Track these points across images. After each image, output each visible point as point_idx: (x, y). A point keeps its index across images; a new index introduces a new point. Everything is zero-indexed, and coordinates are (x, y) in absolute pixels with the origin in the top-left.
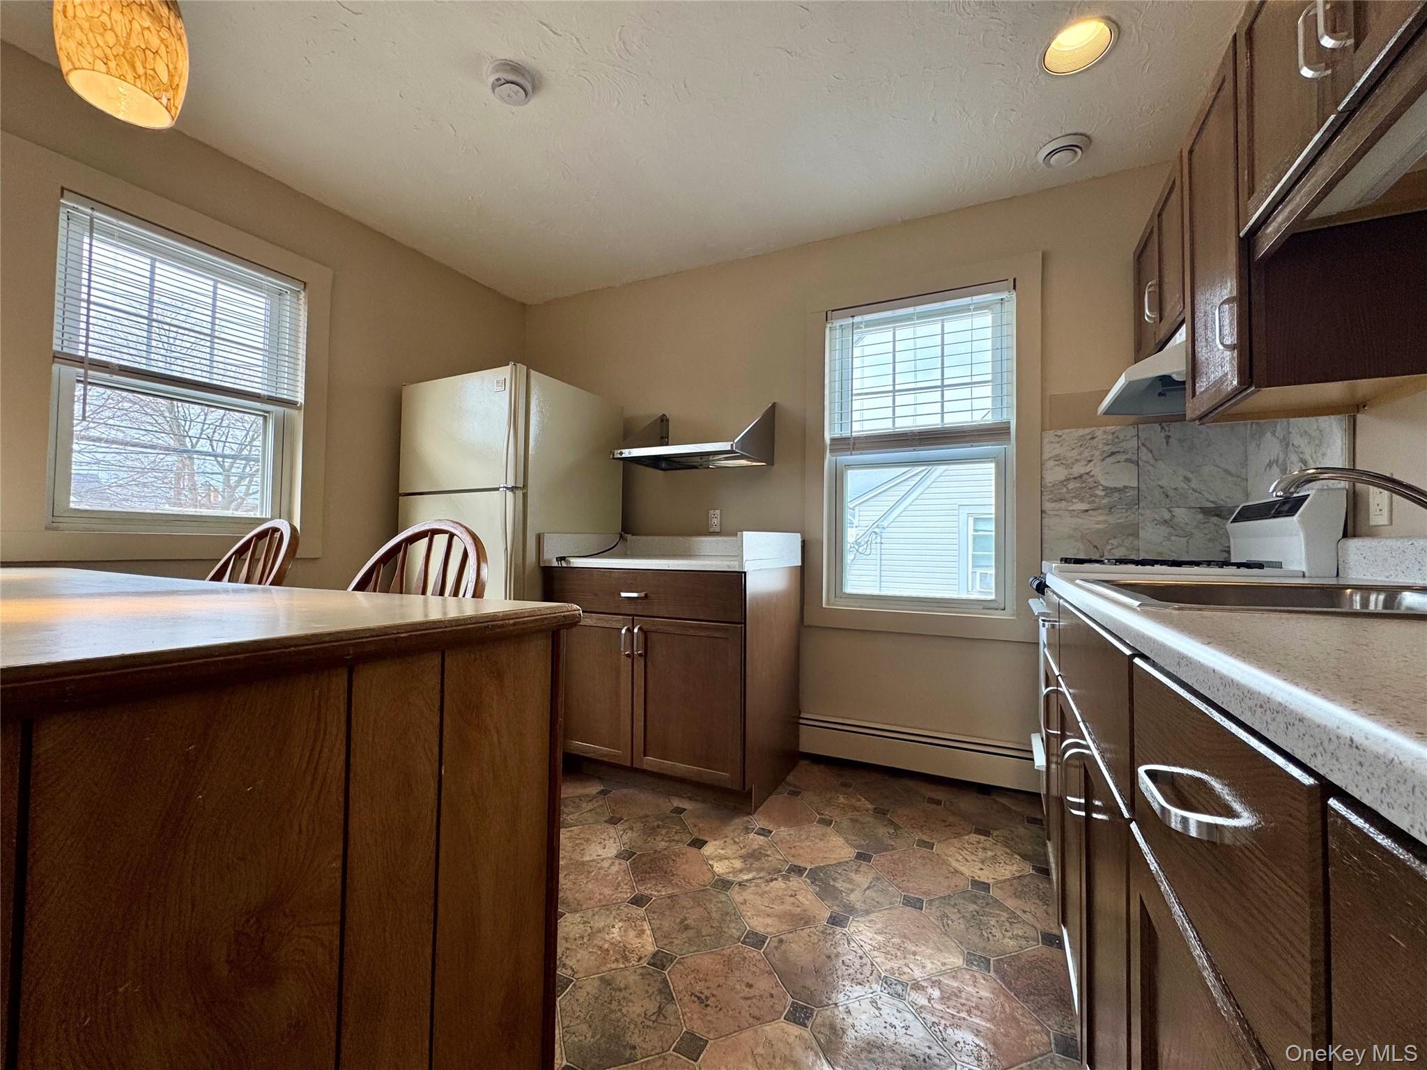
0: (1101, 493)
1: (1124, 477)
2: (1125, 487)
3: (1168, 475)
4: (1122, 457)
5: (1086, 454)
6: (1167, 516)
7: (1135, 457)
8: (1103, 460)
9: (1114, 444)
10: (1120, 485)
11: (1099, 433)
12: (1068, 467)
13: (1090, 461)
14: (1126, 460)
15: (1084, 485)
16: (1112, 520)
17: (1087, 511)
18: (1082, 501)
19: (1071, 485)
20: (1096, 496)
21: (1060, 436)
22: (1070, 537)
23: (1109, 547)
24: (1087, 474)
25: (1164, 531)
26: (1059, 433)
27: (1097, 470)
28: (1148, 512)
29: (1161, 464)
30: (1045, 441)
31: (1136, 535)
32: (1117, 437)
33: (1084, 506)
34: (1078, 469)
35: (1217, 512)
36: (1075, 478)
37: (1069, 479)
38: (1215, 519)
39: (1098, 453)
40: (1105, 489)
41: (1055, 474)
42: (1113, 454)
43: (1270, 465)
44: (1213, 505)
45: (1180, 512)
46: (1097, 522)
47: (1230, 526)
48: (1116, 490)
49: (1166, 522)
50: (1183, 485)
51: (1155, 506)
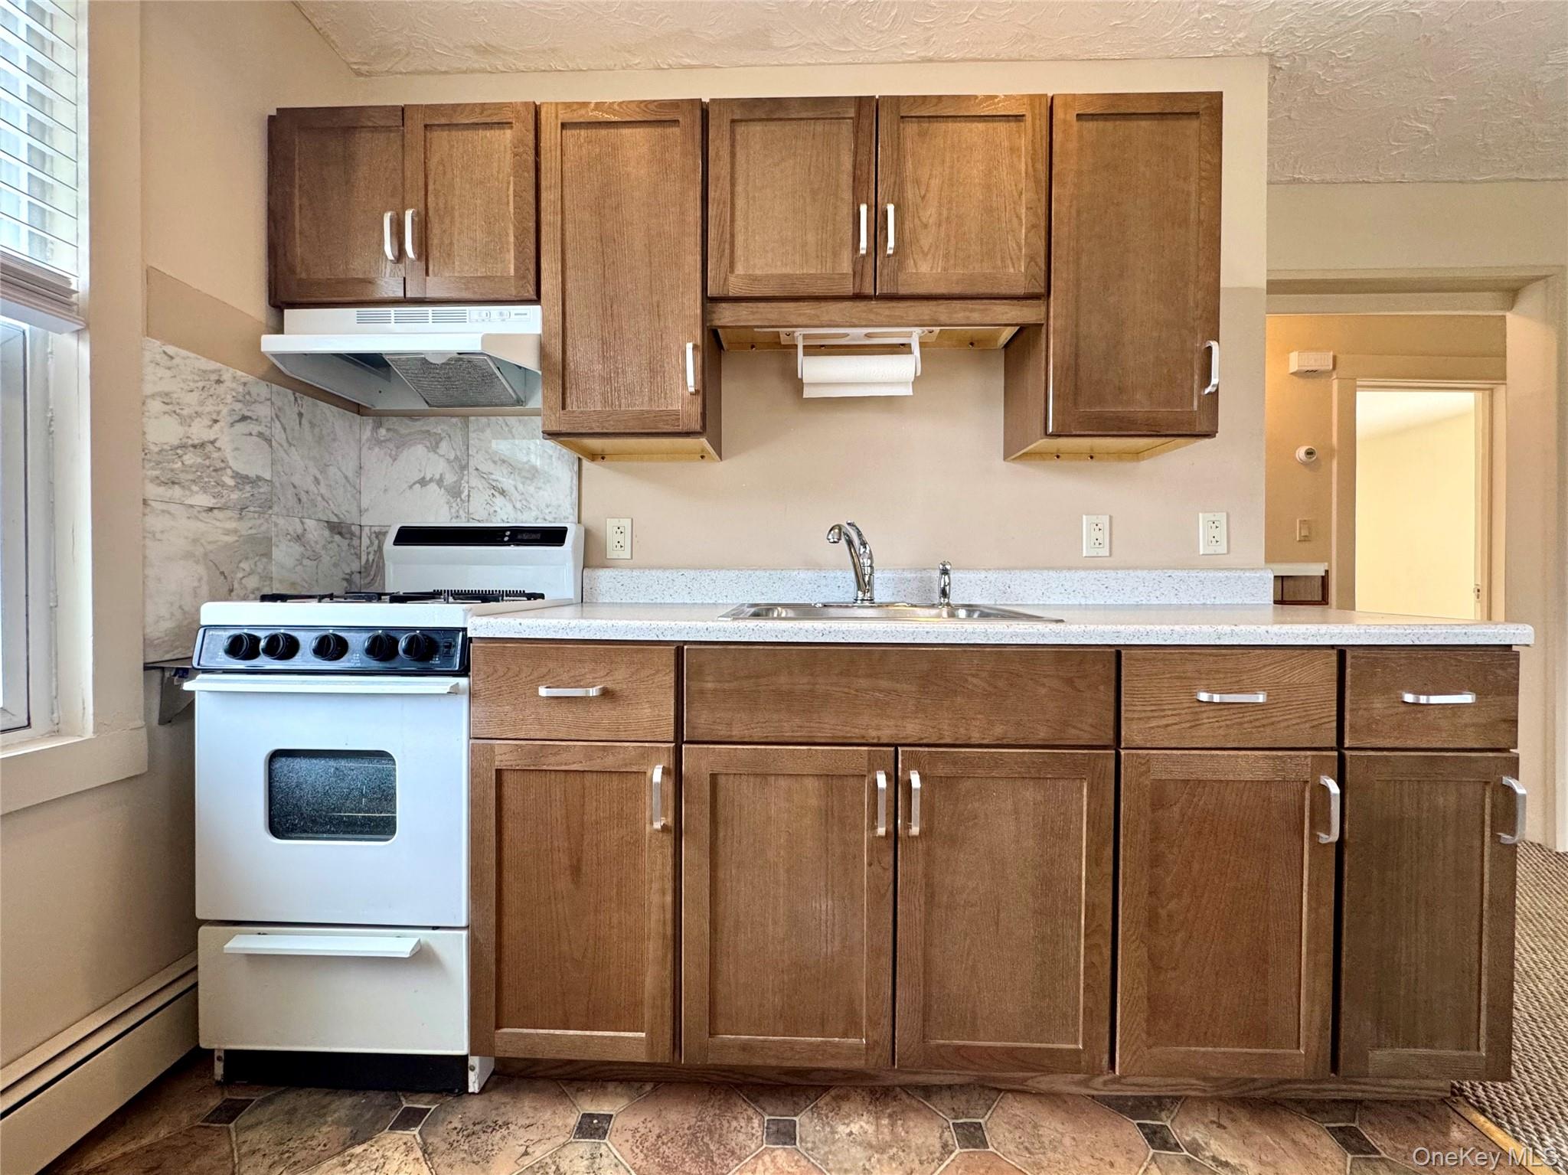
0: (230, 482)
2: (259, 478)
3: (299, 465)
4: (255, 428)
5: (209, 407)
6: (300, 531)
7: (267, 433)
8: (232, 425)
9: (247, 403)
10: (252, 474)
11: (227, 376)
12: (186, 421)
13: (216, 421)
14: (260, 435)
15: (207, 462)
16: (244, 528)
17: (211, 509)
18: (204, 489)
19: (190, 458)
20: (224, 485)
21: (172, 358)
22: (188, 554)
23: (240, 575)
24: (212, 442)
25: (297, 549)
26: (171, 350)
27: (225, 439)
28: (281, 521)
29: (293, 452)
31: (268, 555)
32: (249, 393)
34: (199, 431)
35: (338, 528)
36: (194, 446)
37: (183, 446)
38: (337, 538)
39: (225, 411)
40: (236, 475)
41: (163, 431)
42: (244, 418)
44: (336, 520)
45: (310, 524)
46: (224, 530)
47: (393, 551)
48: (247, 480)
49: (298, 538)
50: (313, 488)
51: (288, 511)
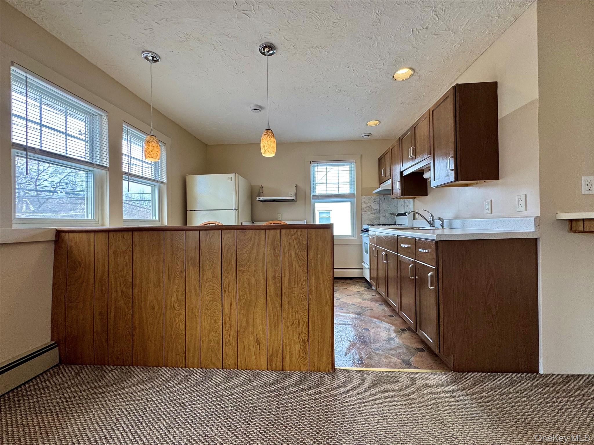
0: (373, 210)
1: (377, 207)
3: (385, 206)
4: (377, 202)
5: (370, 201)
6: (385, 215)
7: (379, 203)
8: (373, 203)
9: (375, 199)
10: (376, 208)
11: (372, 197)
12: (366, 204)
13: (371, 203)
14: (377, 203)
15: (370, 208)
16: (375, 216)
19: (367, 208)
22: (367, 220)
23: (374, 222)
24: (370, 206)
25: (384, 218)
26: (365, 196)
27: (372, 205)
28: (381, 214)
29: (383, 204)
30: (362, 198)
31: (379, 219)
33: (370, 213)
34: (368, 205)
35: (393, 214)
37: (366, 207)
38: (393, 216)
39: (372, 201)
40: (374, 209)
41: (364, 206)
42: (375, 201)
43: (402, 205)
45: (387, 214)
46: (372, 216)
47: (396, 217)
48: (375, 209)
49: (385, 216)
50: (387, 209)
51: (383, 213)
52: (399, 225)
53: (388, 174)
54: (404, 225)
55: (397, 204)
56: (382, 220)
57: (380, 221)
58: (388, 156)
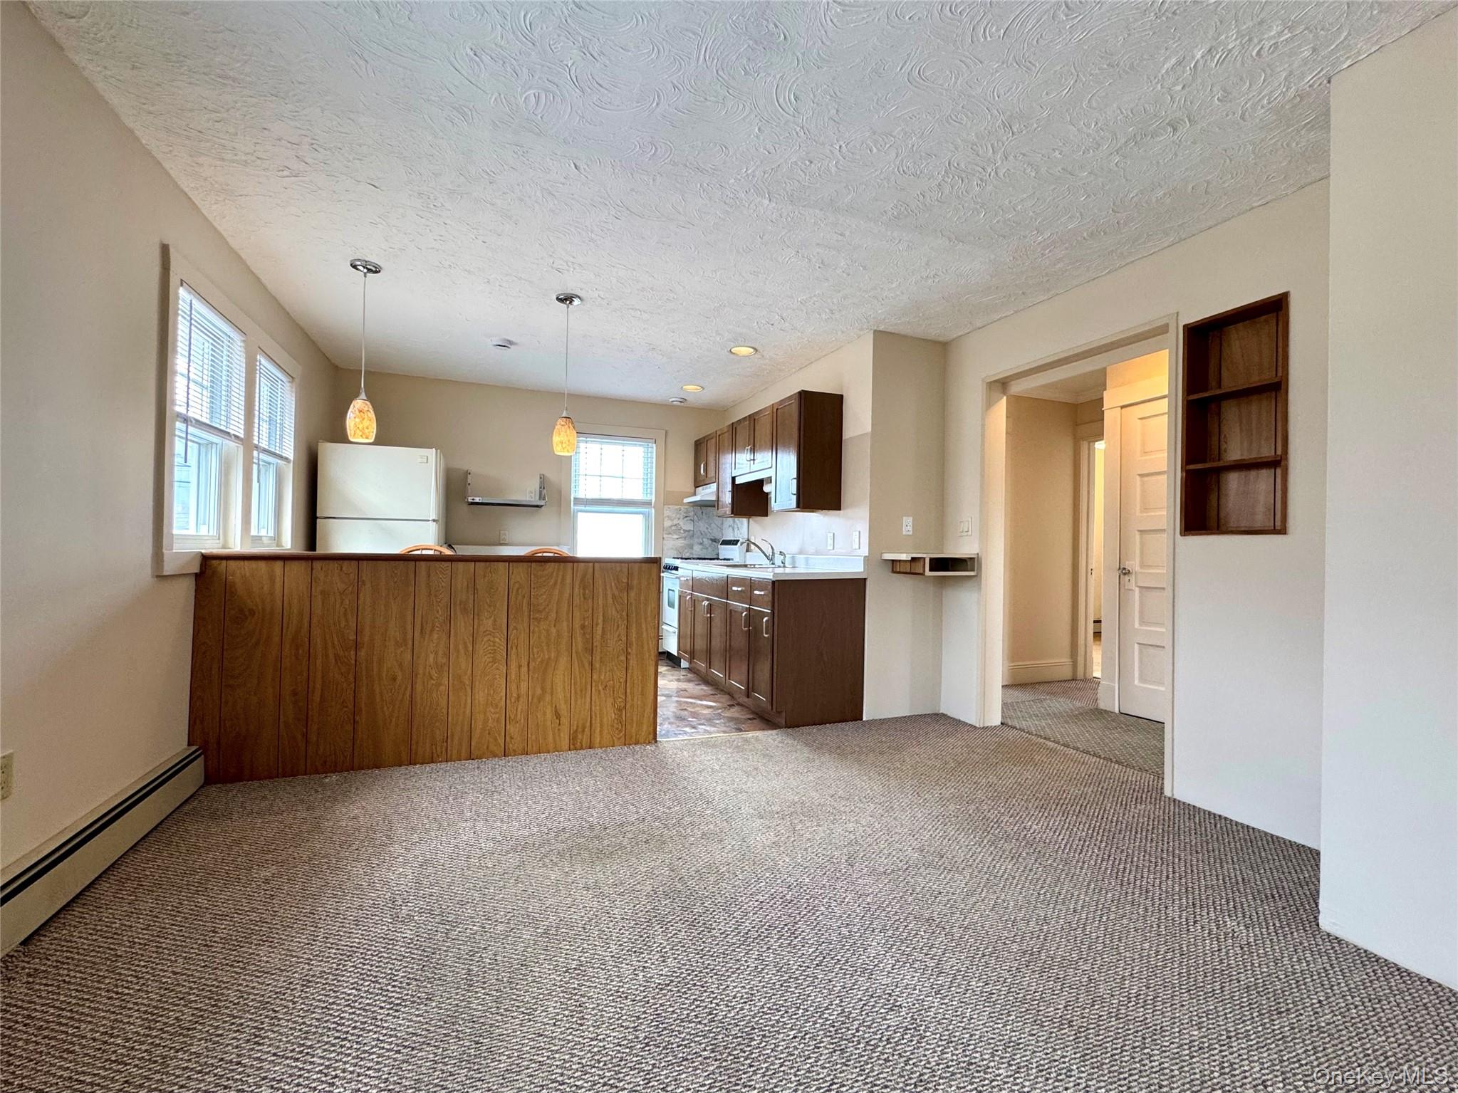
0: (682, 532)
1: (689, 527)
2: (690, 530)
3: (702, 526)
5: (678, 516)
6: (701, 541)
7: (693, 519)
8: (683, 519)
10: (688, 529)
11: (682, 508)
12: (672, 520)
13: (680, 519)
14: (690, 520)
15: (677, 528)
16: (686, 542)
17: (677, 539)
18: (676, 534)
19: (673, 528)
22: (672, 549)
23: (684, 553)
24: (678, 524)
25: (700, 547)
26: (669, 507)
27: (681, 522)
28: (696, 540)
29: (700, 522)
30: (665, 509)
31: (693, 549)
32: (687, 512)
33: (677, 537)
34: (675, 522)
35: (714, 540)
36: (674, 525)
37: (672, 526)
38: (714, 543)
39: (681, 516)
40: (684, 530)
41: (667, 523)
42: (687, 518)
43: (730, 527)
45: (705, 540)
46: (681, 543)
47: (720, 546)
48: (686, 531)
49: (701, 544)
50: (706, 531)
51: (698, 538)
52: (724, 559)
53: (711, 473)
54: (732, 559)
55: (722, 524)
56: (697, 550)
57: (694, 552)
58: (712, 443)
